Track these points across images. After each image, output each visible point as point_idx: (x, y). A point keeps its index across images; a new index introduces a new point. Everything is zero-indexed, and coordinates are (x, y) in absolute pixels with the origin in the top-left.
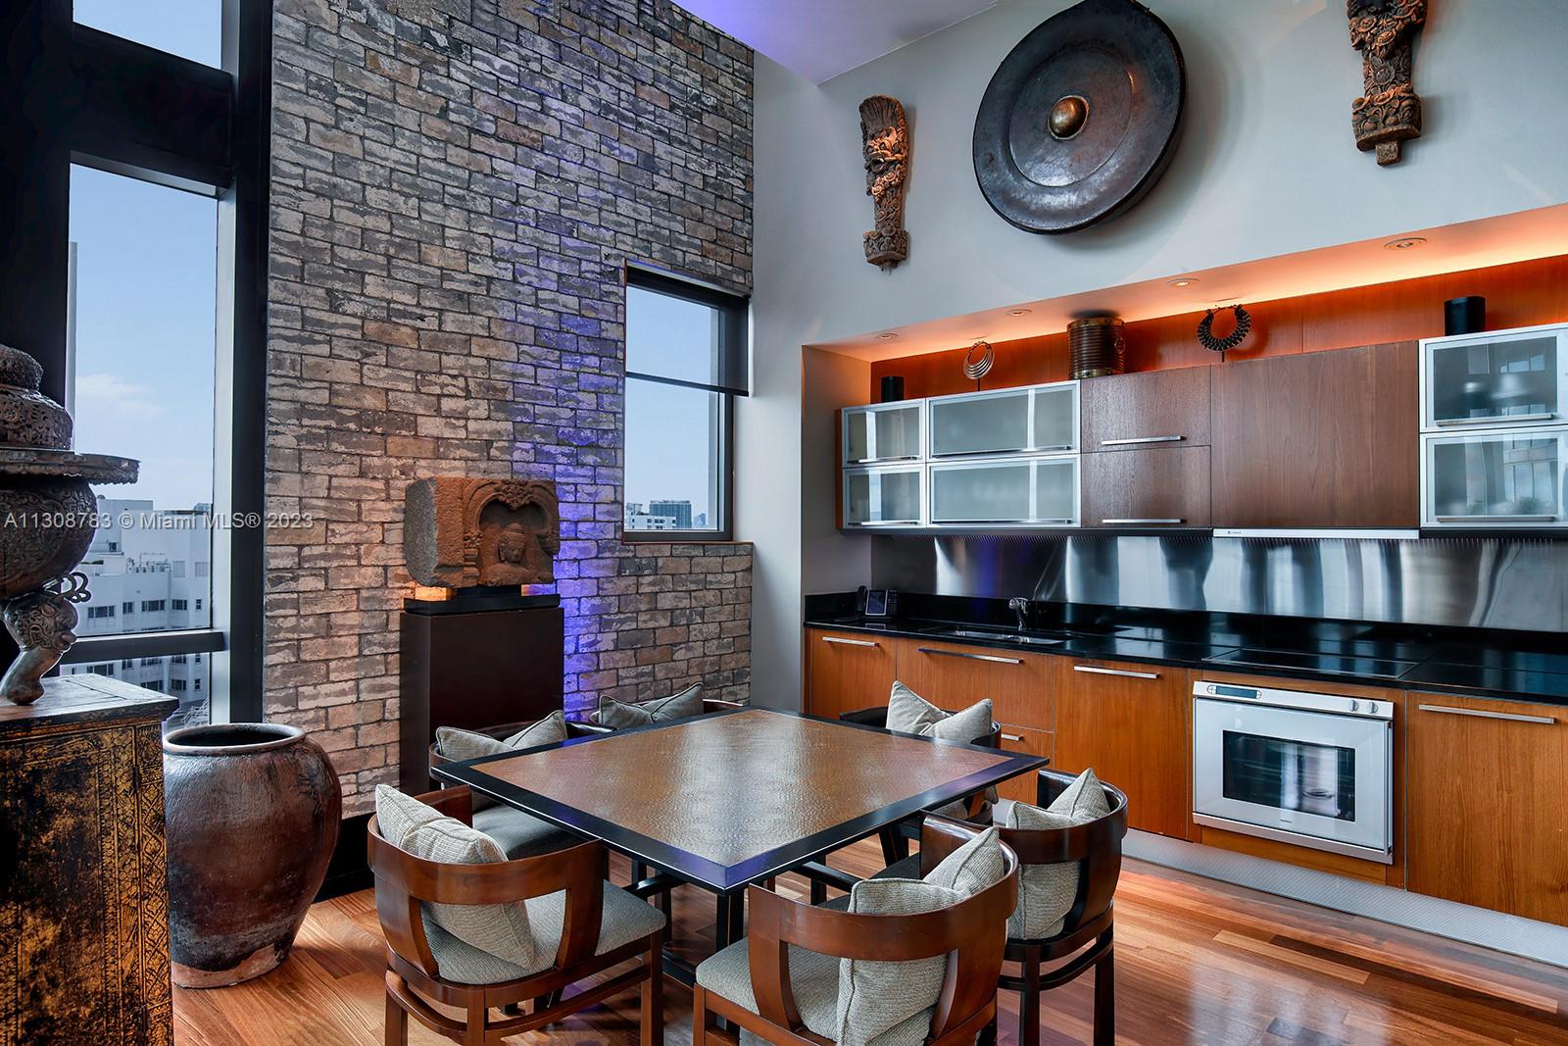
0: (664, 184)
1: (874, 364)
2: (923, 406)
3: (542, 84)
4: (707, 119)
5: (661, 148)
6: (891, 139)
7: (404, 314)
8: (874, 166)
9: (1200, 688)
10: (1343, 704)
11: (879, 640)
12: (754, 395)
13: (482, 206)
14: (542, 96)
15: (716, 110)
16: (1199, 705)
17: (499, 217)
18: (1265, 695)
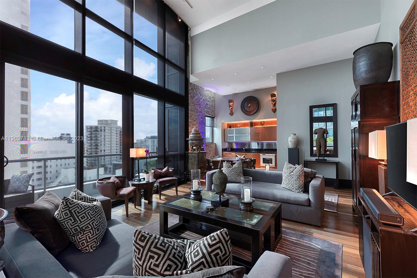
0: (208, 106)
1: (227, 124)
2: (234, 129)
3: (199, 99)
4: (211, 99)
5: (208, 103)
6: (232, 104)
7: (191, 122)
8: (230, 106)
9: (261, 155)
10: (271, 155)
11: (231, 153)
12: (216, 127)
13: (196, 111)
14: (199, 100)
15: (212, 97)
16: (261, 156)
17: (197, 112)
18: (266, 155)
